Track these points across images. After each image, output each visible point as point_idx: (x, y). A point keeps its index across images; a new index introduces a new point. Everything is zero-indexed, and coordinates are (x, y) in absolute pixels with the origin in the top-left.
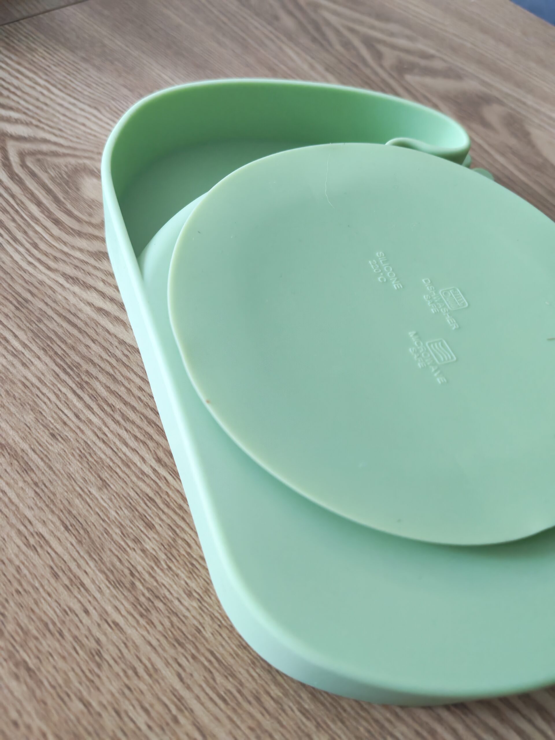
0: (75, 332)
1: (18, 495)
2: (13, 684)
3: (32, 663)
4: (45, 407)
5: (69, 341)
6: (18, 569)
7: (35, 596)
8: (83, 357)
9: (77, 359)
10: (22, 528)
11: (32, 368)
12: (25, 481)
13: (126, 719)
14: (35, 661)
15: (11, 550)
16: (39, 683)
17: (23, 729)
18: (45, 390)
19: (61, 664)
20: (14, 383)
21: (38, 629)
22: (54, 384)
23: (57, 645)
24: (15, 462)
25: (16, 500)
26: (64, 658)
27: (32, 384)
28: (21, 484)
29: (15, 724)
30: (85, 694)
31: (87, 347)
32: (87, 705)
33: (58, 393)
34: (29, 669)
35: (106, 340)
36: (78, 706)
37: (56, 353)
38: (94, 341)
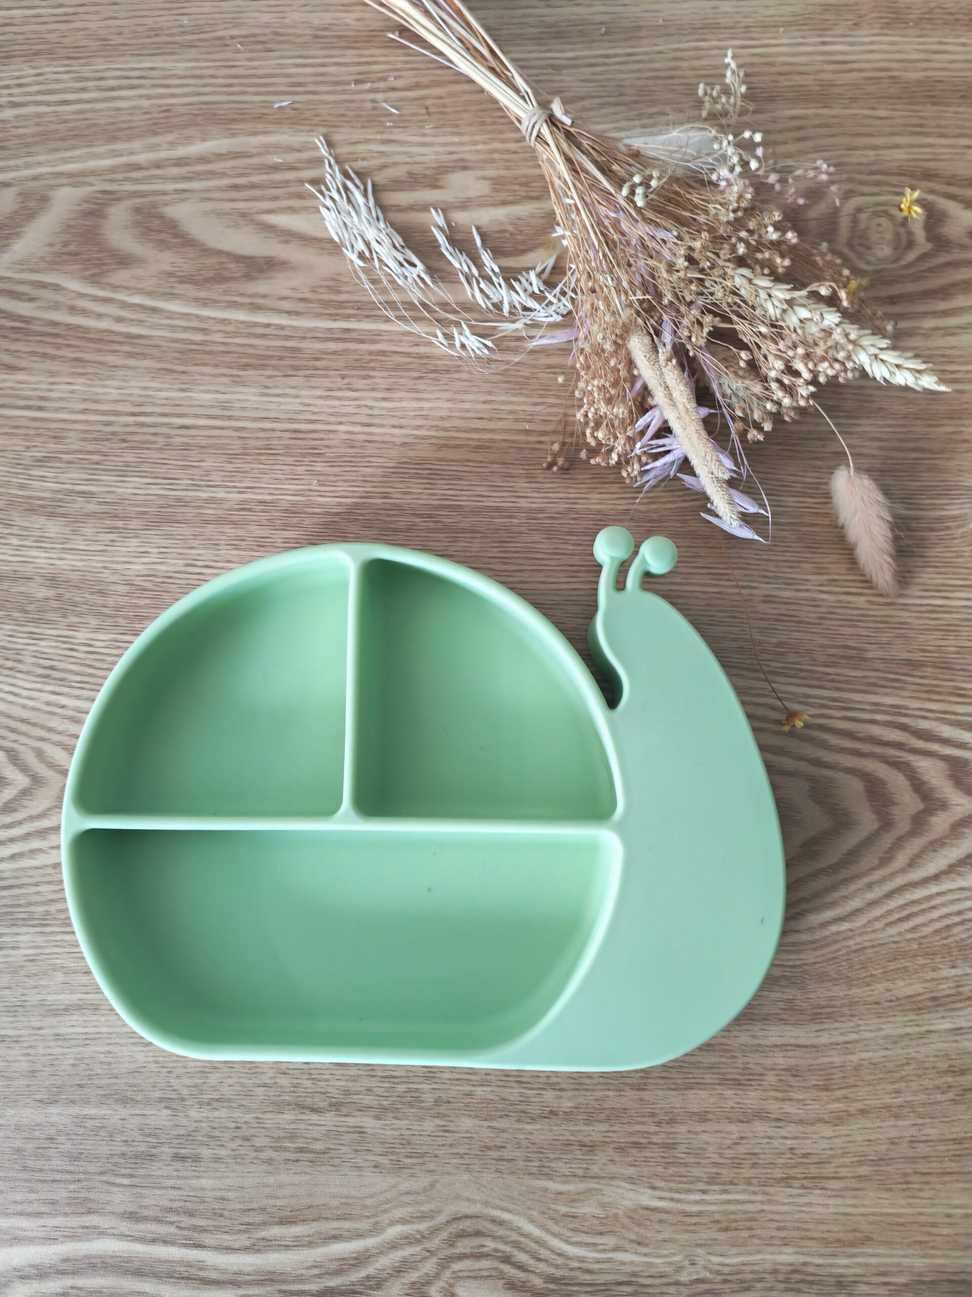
0: (16, 891)
1: (109, 1026)
2: (217, 1114)
3: (216, 1096)
4: (60, 961)
5: (22, 902)
6: (157, 1062)
7: (180, 1065)
8: (44, 903)
9: (41, 909)
10: (133, 1040)
11: (22, 945)
12: (103, 1015)
13: (291, 1072)
14: (216, 1093)
15: (141, 1057)
16: (229, 1100)
17: (244, 1126)
18: (48, 951)
19: (230, 1081)
20: (24, 966)
21: (200, 1078)
22: (48, 941)
23: (218, 1075)
24: (84, 1011)
25: (110, 1030)
26: (229, 1077)
27: (35, 955)
28: (103, 1019)
29: (237, 1128)
30: (258, 1082)
31: (38, 893)
32: (265, 1085)
33: (57, 943)
34: (217, 1100)
35: (44, 875)
36: (260, 1091)
37: (24, 919)
38: (36, 885)
